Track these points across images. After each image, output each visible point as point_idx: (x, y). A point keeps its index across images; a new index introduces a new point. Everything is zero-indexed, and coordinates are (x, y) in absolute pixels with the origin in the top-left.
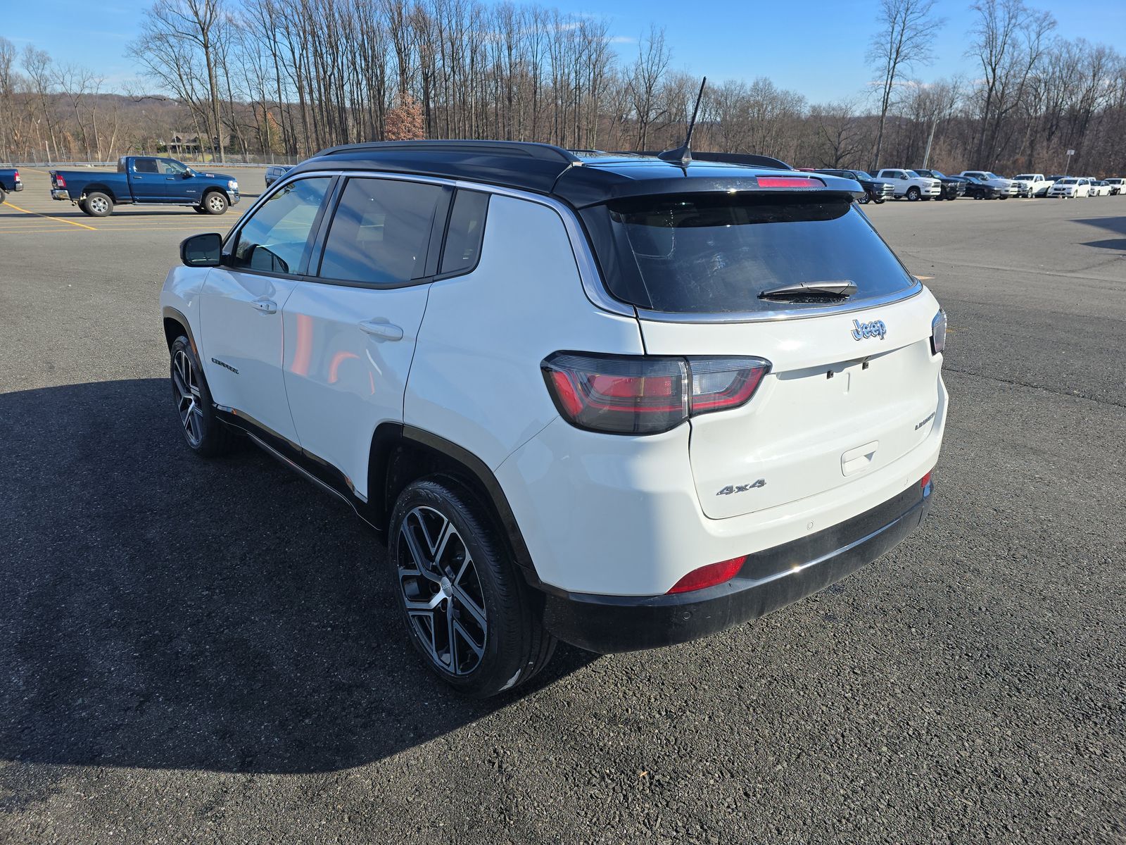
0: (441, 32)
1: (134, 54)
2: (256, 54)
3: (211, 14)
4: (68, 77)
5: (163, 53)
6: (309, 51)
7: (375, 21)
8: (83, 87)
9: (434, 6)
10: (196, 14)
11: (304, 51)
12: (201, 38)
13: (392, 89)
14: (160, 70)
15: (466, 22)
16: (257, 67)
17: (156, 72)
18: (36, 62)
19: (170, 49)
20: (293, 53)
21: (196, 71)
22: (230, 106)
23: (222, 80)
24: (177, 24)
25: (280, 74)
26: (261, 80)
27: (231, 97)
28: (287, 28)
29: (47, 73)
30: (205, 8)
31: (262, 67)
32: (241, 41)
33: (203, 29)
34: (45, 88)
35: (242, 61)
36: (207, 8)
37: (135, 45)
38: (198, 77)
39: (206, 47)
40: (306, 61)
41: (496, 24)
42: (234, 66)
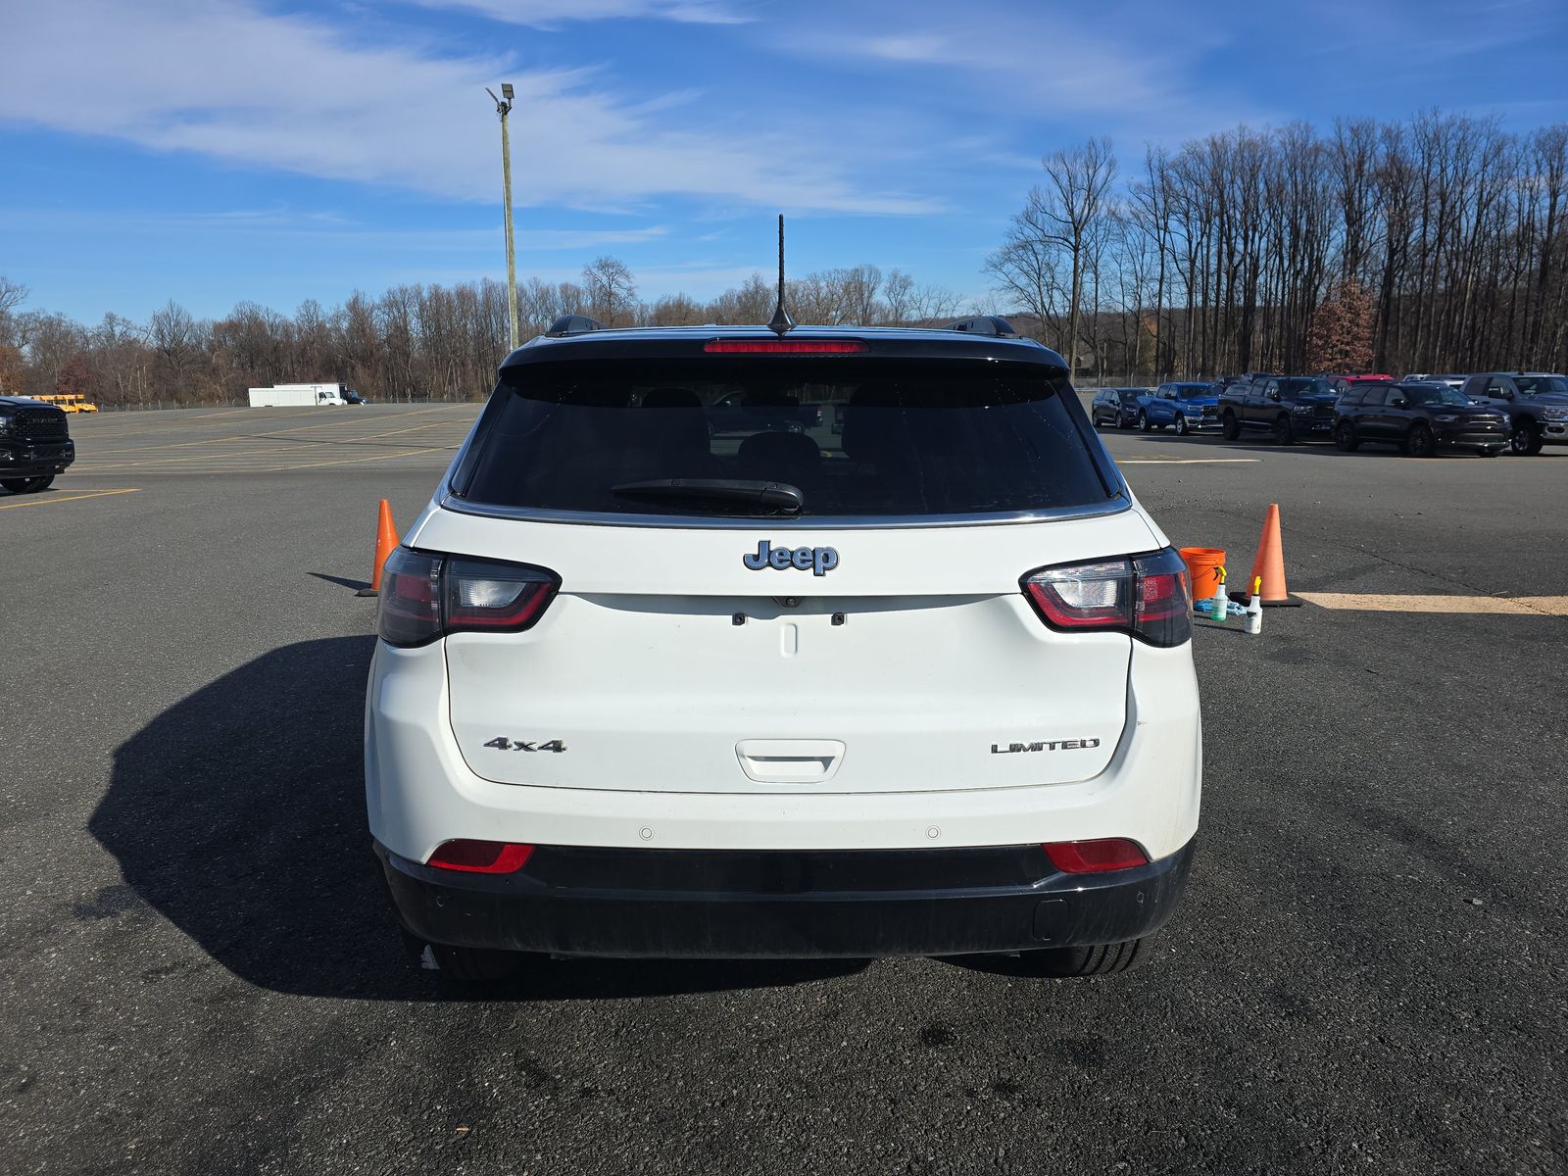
0: (1426, 187)
1: (992, 268)
2: (1139, 251)
3: (1089, 210)
4: (925, 301)
5: (1024, 263)
6: (1212, 238)
7: (1320, 184)
8: (939, 310)
9: (1420, 151)
10: (1071, 212)
11: (1205, 239)
12: (1072, 240)
13: (1333, 277)
14: (1017, 283)
15: (1474, 165)
16: (1138, 267)
17: (1013, 286)
18: (898, 287)
19: (1032, 258)
20: (1190, 243)
21: (1060, 280)
22: (1093, 320)
23: (1088, 287)
24: (1047, 227)
25: (1166, 273)
26: (1139, 282)
27: (1096, 306)
28: (1187, 215)
29: (906, 298)
30: (1083, 204)
31: (1145, 268)
32: (1122, 238)
33: (1076, 229)
34: (901, 315)
35: (1119, 261)
36: (1085, 203)
37: (995, 258)
38: (1062, 286)
39: (1076, 249)
40: (1205, 252)
41: (1532, 160)
42: (1109, 267)
